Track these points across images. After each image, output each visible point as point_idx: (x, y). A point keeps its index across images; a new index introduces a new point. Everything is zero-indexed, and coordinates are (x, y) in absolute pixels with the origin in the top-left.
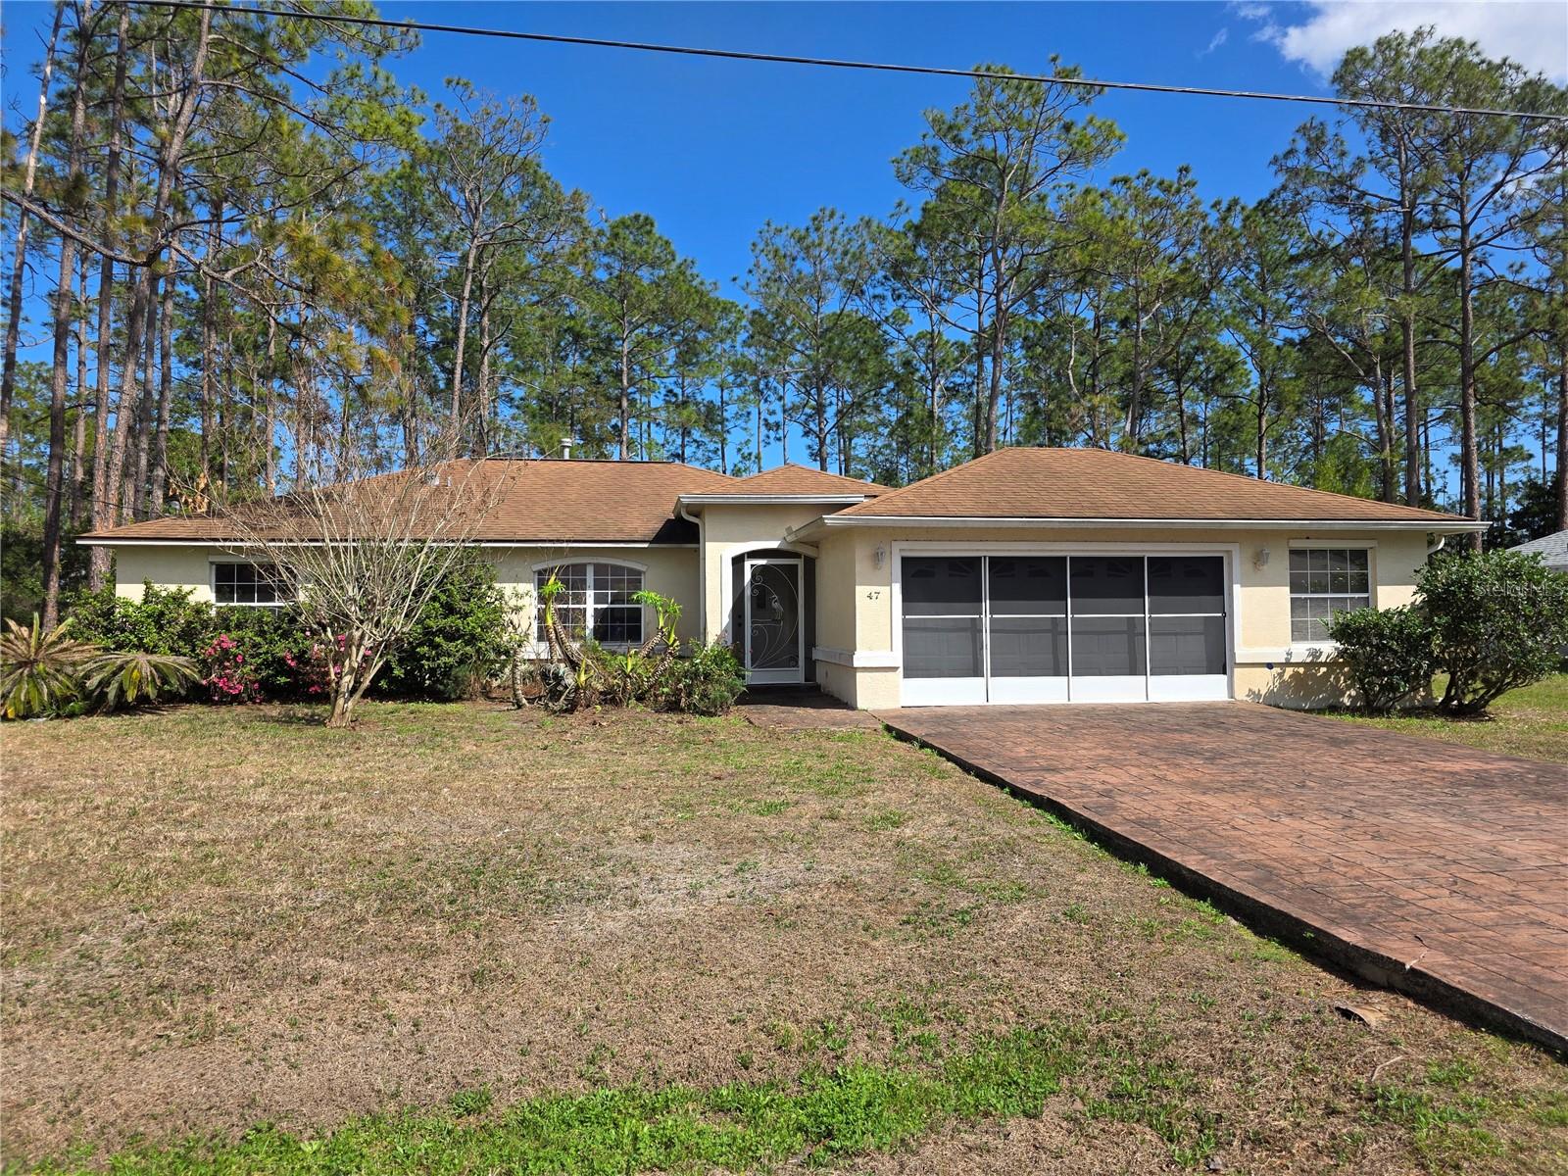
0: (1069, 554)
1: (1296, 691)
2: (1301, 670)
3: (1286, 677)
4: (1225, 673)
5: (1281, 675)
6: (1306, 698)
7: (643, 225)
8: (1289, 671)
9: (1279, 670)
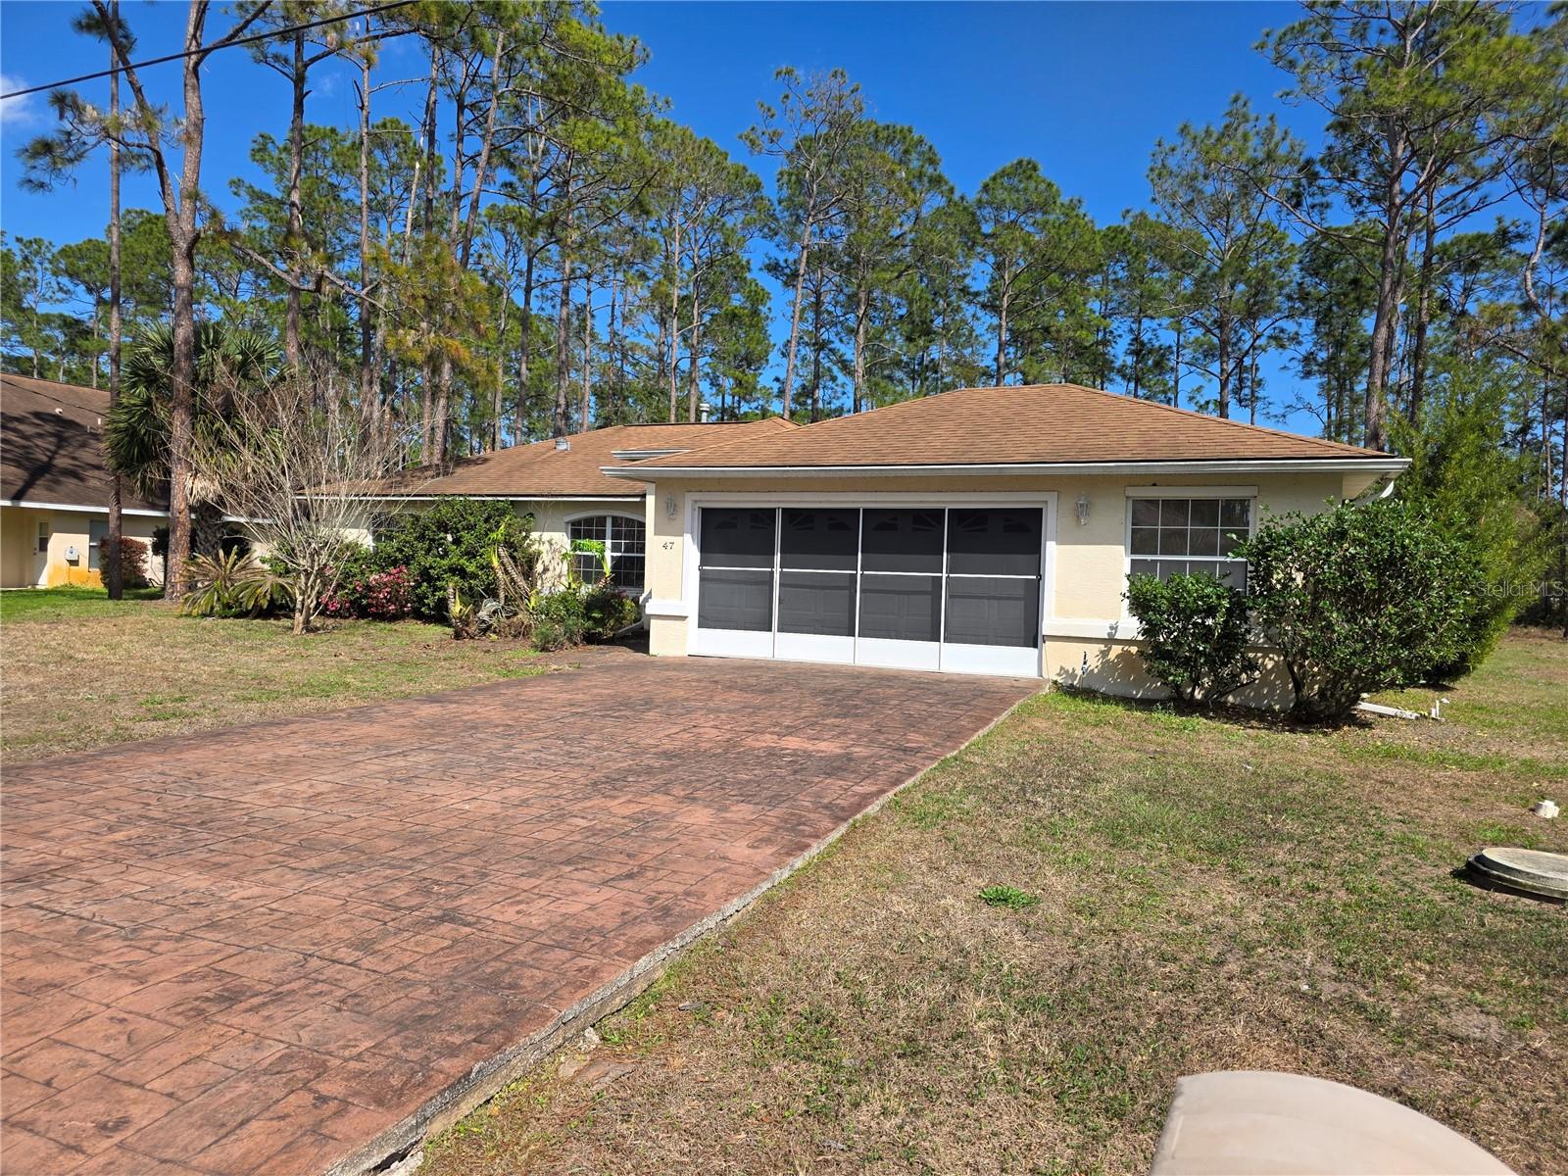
0: (861, 506)
1: (1124, 675)
2: (1134, 650)
3: (1112, 656)
4: (1035, 645)
5: (1105, 654)
6: (1138, 684)
7: (1026, 169)
8: (1116, 650)
9: (1102, 647)
